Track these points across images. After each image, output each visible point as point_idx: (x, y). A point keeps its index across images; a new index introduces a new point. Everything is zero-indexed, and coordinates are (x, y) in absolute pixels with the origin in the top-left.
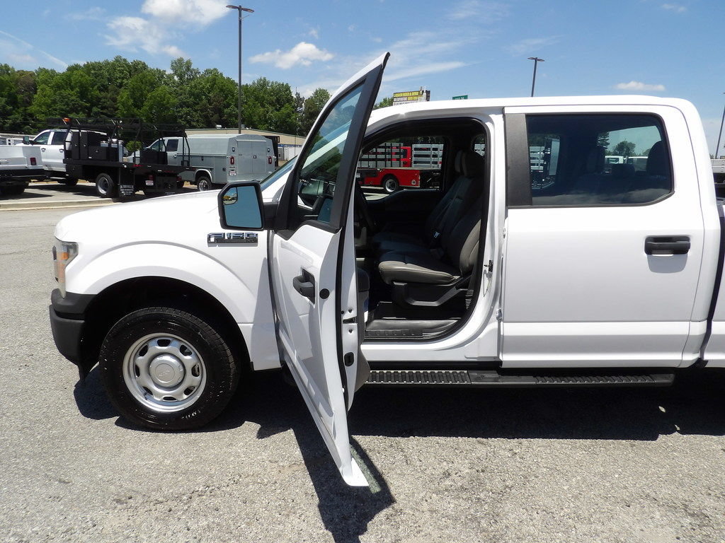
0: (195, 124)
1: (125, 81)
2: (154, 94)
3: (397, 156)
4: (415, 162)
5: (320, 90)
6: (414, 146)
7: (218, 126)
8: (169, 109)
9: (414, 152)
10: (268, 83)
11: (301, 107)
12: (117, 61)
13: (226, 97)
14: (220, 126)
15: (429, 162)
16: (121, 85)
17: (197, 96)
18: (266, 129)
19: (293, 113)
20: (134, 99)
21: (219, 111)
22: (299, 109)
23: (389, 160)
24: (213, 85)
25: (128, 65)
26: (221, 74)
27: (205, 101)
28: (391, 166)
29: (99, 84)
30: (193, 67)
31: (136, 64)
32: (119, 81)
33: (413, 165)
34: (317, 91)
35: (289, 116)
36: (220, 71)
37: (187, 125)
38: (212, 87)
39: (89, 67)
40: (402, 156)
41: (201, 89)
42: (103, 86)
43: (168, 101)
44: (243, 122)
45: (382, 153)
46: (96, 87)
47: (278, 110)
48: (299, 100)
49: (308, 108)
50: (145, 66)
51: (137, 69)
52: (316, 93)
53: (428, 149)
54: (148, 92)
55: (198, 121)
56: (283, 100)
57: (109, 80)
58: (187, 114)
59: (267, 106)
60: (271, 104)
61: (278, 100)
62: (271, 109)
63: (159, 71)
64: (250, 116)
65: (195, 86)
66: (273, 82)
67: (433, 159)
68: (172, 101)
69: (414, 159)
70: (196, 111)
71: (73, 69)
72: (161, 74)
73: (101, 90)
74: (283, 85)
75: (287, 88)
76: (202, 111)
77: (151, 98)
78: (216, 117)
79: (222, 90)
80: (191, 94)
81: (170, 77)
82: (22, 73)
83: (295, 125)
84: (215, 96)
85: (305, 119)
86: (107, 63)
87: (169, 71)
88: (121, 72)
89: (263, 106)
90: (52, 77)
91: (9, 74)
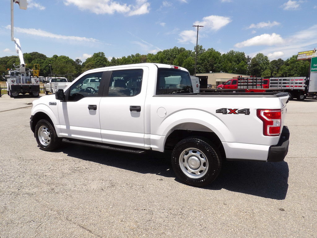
0: (201, 71)
1: (177, 56)
2: (187, 60)
3: (260, 84)
4: (271, 86)
5: (259, 54)
6: (270, 79)
7: (210, 72)
8: (192, 66)
9: (270, 82)
10: (234, 53)
11: (249, 62)
12: (174, 48)
13: (215, 60)
14: (212, 72)
15: (277, 86)
16: (175, 57)
17: (203, 60)
18: (231, 73)
19: (245, 65)
20: (179, 62)
21: (212, 65)
22: (248, 63)
23: (255, 85)
24: (210, 55)
25: (178, 50)
26: (215, 50)
27: (206, 62)
28: (256, 88)
29: (167, 58)
30: (203, 48)
31: (181, 49)
32: (174, 56)
33: (270, 87)
34: (258, 55)
35: (243, 66)
36: (214, 49)
37: (198, 72)
38: (210, 56)
39: (165, 52)
40: (263, 83)
41: (205, 57)
42: (169, 58)
43: (191, 63)
44: (222, 69)
45: (252, 82)
46: (166, 59)
47: (238, 64)
48: (249, 59)
49: (252, 62)
50: (184, 49)
51: (182, 50)
52: (257, 55)
53: (277, 80)
54: (185, 59)
55: (203, 70)
56: (241, 60)
57: (171, 56)
58: (199, 67)
59: (233, 62)
60: (235, 61)
61: (238, 60)
62: (234, 63)
63: (189, 51)
64: (225, 67)
65: (203, 56)
66: (236, 52)
67: (279, 85)
68: (193, 62)
69: (270, 85)
70: (202, 66)
71: (159, 53)
72: (190, 52)
73: (167, 60)
74: (241, 53)
75: (243, 54)
76: (205, 66)
77: (185, 62)
78: (210, 68)
79: (213, 57)
80: (201, 59)
81: (194, 53)
82: (143, 56)
83: (246, 70)
84: (210, 60)
85: (251, 67)
86: (171, 50)
87: (193, 51)
88: (176, 52)
89: (231, 62)
90: (152, 56)
91: (139, 57)
